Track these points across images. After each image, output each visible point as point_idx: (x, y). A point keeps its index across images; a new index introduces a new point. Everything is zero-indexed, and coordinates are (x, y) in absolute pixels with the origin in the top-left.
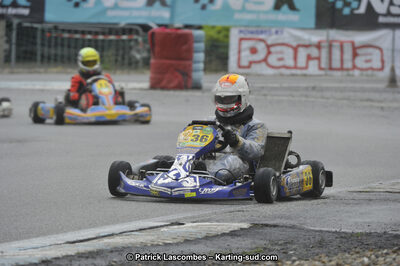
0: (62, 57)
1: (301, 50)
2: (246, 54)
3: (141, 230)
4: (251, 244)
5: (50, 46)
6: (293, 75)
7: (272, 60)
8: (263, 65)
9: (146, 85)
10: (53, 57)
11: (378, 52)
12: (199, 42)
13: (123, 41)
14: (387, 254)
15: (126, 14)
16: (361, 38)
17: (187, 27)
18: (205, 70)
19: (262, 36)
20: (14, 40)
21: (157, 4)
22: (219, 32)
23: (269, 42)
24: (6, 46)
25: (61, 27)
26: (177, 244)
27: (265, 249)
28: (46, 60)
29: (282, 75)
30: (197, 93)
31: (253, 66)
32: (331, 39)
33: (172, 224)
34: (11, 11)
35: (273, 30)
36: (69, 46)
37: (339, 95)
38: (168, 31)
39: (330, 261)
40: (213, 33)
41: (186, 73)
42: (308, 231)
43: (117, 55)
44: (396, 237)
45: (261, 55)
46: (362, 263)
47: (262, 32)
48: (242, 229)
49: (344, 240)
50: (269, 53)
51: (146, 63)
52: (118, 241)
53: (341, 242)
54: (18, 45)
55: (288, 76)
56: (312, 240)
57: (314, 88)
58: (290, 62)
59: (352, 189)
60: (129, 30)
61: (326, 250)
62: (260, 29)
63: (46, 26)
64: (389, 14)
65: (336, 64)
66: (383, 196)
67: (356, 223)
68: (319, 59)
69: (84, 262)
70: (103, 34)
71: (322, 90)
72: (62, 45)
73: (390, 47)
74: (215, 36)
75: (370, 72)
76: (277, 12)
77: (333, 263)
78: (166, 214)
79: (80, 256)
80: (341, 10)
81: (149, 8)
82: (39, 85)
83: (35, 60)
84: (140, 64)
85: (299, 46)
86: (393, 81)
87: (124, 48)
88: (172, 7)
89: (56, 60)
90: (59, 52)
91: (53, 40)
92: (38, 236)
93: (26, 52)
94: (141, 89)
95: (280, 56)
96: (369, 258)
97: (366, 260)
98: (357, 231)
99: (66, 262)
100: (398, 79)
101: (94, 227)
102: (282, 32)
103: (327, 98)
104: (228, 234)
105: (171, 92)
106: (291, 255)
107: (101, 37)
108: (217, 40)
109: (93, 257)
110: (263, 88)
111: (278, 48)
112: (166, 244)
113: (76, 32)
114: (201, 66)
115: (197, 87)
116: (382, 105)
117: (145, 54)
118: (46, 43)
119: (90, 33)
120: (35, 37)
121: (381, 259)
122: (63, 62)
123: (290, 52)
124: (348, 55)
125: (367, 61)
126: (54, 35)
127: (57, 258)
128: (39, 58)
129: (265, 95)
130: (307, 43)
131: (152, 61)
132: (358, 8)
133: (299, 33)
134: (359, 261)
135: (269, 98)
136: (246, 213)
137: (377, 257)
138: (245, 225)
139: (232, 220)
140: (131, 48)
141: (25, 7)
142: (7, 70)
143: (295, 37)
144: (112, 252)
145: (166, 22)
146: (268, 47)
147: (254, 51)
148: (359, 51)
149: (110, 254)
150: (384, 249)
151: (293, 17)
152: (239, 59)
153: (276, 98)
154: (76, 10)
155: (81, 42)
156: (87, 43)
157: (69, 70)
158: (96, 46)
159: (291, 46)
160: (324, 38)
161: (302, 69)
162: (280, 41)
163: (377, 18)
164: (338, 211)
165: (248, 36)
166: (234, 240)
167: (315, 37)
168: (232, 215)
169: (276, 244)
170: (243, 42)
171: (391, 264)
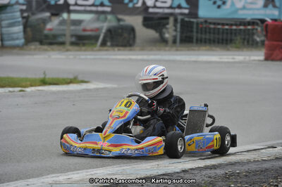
0: (210, 40)
5: (201, 33)
9: (262, 58)
10: (203, 40)
13: (249, 29)
15: (251, 12)
20: (179, 29)
21: (270, 6)
24: (174, 33)
25: (209, 21)
28: (199, 42)
34: (178, 11)
36: (214, 33)
38: (276, 23)
43: (244, 39)
51: (263, 44)
54: (182, 32)
60: (253, 23)
63: (202, 20)
70: (236, 25)
72: (210, 33)
81: (265, 9)
82: (193, 58)
83: (192, 42)
84: (259, 45)
87: (249, 35)
88: (280, 8)
89: (205, 42)
90: (208, 37)
91: (204, 29)
93: (186, 37)
94: (259, 61)
105: (278, 63)
107: (234, 27)
113: (219, 24)
117: (263, 38)
118: (199, 31)
119: (227, 25)
120: (192, 27)
122: (210, 43)
126: (204, 26)
128: (195, 40)
131: (266, 42)
140: (253, 34)
141: (185, 8)
142: (174, 48)
145: (276, 17)
154: (218, 10)
155: (221, 31)
156: (225, 31)
157: (214, 48)
158: (231, 33)
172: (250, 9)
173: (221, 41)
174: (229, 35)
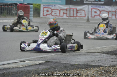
1: (61, 11)
2: (45, 12)
3: (13, 63)
4: (45, 67)
6: (59, 18)
7: (53, 14)
8: (50, 15)
11: (84, 12)
12: (32, 8)
13: (9, 8)
14: (84, 70)
16: (79, 8)
17: (28, 4)
18: (33, 16)
19: (50, 7)
22: (37, 6)
23: (52, 9)
26: (23, 67)
27: (49, 68)
31: (48, 15)
32: (70, 8)
33: (22, 61)
35: (53, 5)
37: (72, 24)
38: (22, 5)
40: (36, 6)
41: (28, 17)
42: (62, 63)
43: (8, 12)
44: (87, 65)
45: (50, 12)
47: (50, 6)
48: (42, 63)
49: (72, 66)
50: (52, 12)
51: (16, 14)
52: (6, 66)
53: (71, 67)
56: (63, 66)
57: (65, 22)
58: (58, 15)
60: (11, 5)
61: (66, 69)
62: (49, 5)
64: (87, 1)
65: (72, 15)
66: (84, 53)
67: (76, 61)
68: (67, 13)
70: (4, 6)
71: (67, 22)
73: (87, 10)
74: (37, 7)
75: (81, 17)
78: (20, 59)
84: (14, 15)
86: (88, 20)
87: (10, 10)
95: (55, 13)
96: (79, 71)
97: (78, 72)
98: (77, 63)
102: (56, 6)
103: (69, 25)
104: (38, 64)
106: (56, 70)
107: (3, 7)
108: (37, 8)
111: (55, 10)
112: (20, 67)
114: (32, 15)
116: (85, 27)
117: (16, 12)
121: (82, 72)
124: (75, 12)
125: (80, 14)
130: (63, 9)
133: (61, 6)
134: (76, 72)
136: (44, 58)
137: (81, 71)
138: (43, 62)
140: (12, 10)
143: (60, 7)
145: (22, 2)
146: (52, 10)
147: (48, 11)
148: (78, 11)
149: (3, 70)
150: (83, 68)
151: (60, 2)
152: (43, 13)
158: (1, 10)
159: (58, 10)
160: (68, 8)
161: (61, 16)
162: (55, 8)
163: (84, 2)
164: (71, 58)
165: (46, 7)
166: (40, 66)
167: (66, 7)
168: (39, 59)
169: (52, 67)
170: (44, 8)
171: (85, 73)
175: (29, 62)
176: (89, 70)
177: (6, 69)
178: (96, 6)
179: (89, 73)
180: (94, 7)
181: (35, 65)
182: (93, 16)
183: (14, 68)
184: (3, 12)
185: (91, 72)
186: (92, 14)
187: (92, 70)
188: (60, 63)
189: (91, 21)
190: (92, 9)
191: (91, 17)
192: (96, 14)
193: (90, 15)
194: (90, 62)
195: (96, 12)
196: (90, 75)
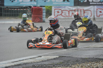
0: (9, 15)
1: (70, 12)
2: (56, 13)
3: (31, 58)
4: (59, 61)
5: (6, 12)
6: (68, 18)
7: (63, 14)
8: (61, 16)
10: (6, 15)
11: (90, 12)
12: (44, 10)
13: (25, 10)
14: (94, 63)
16: (86, 8)
17: (41, 6)
18: (46, 17)
21: (33, 1)
22: (49, 8)
23: (62, 10)
25: (9, 7)
26: (40, 62)
27: (63, 62)
28: (5, 16)
29: (66, 18)
30: (44, 23)
31: (58, 16)
32: (78, 8)
33: (39, 57)
35: (63, 7)
36: (11, 12)
38: (36, 8)
39: (80, 65)
40: (48, 8)
41: (41, 18)
42: (74, 58)
44: (96, 58)
45: (60, 13)
46: (88, 65)
47: (60, 7)
48: (57, 58)
50: (62, 13)
51: (31, 16)
52: (25, 61)
53: (82, 60)
55: (67, 18)
56: (75, 60)
58: (68, 15)
59: (84, 47)
60: (26, 8)
61: (78, 62)
62: (59, 7)
63: (6, 7)
64: (93, 2)
66: (93, 48)
67: (86, 55)
69: (16, 67)
70: (19, 9)
72: (9, 12)
73: (93, 10)
74: (48, 9)
76: (64, 2)
77: (80, 66)
78: (37, 54)
79: (15, 65)
80: (80, 1)
81: (31, 2)
82: (3, 22)
83: (2, 16)
85: (70, 11)
86: (94, 19)
88: (37, 2)
89: (7, 16)
90: (8, 14)
92: (4, 61)
95: (65, 13)
96: (90, 64)
97: (89, 65)
98: (86, 57)
99: (12, 67)
100: (95, 18)
101: (18, 58)
102: (65, 7)
104: (53, 59)
105: (37, 23)
107: (19, 10)
109: (19, 66)
110: (61, 21)
111: (65, 11)
112: (37, 62)
113: (12, 8)
114: (45, 16)
115: (44, 22)
117: (30, 14)
118: (5, 11)
119: (16, 9)
120: (2, 10)
121: (93, 64)
122: (9, 16)
123: (68, 12)
124: (82, 13)
125: (87, 14)
126: (7, 9)
127: (9, 66)
128: (3, 15)
129: (62, 23)
130: (72, 10)
131: (32, 15)
132: (85, 1)
133: (70, 7)
134: (87, 65)
135: (62, 24)
136: (58, 54)
137: (92, 64)
138: (57, 57)
139: (54, 55)
140: (26, 12)
144: (23, 64)
145: (35, 5)
146: (62, 11)
147: (58, 12)
148: (85, 12)
150: (93, 62)
151: (68, 3)
153: (64, 24)
154: (12, 3)
155: (14, 11)
156: (15, 11)
157: (11, 18)
158: (18, 12)
159: (68, 11)
160: (76, 8)
161: (71, 16)
162: (65, 10)
163: (90, 3)
164: (81, 53)
165: (57, 8)
166: (55, 60)
167: (74, 8)
168: (54, 54)
169: (66, 61)
170: (55, 10)
171: (95, 65)
172: (25, 2)
173: (13, 15)
174: (17, 13)
175: (45, 57)
176: (99, 63)
177: (25, 64)
178: (100, 6)
179: (98, 65)
180: (99, 7)
181: (50, 59)
182: (98, 15)
183: (32, 62)
184: (19, 15)
185: (101, 65)
186: (98, 13)
187: (101, 63)
188: (72, 57)
189: (97, 20)
190: (97, 9)
191: (97, 16)
192: (101, 14)
193: (95, 15)
194: (98, 56)
195: (101, 12)
196: (100, 67)
